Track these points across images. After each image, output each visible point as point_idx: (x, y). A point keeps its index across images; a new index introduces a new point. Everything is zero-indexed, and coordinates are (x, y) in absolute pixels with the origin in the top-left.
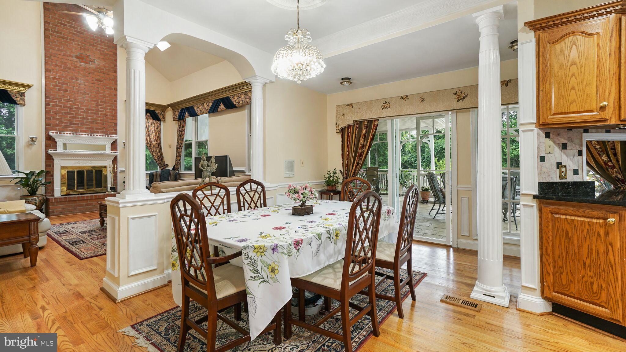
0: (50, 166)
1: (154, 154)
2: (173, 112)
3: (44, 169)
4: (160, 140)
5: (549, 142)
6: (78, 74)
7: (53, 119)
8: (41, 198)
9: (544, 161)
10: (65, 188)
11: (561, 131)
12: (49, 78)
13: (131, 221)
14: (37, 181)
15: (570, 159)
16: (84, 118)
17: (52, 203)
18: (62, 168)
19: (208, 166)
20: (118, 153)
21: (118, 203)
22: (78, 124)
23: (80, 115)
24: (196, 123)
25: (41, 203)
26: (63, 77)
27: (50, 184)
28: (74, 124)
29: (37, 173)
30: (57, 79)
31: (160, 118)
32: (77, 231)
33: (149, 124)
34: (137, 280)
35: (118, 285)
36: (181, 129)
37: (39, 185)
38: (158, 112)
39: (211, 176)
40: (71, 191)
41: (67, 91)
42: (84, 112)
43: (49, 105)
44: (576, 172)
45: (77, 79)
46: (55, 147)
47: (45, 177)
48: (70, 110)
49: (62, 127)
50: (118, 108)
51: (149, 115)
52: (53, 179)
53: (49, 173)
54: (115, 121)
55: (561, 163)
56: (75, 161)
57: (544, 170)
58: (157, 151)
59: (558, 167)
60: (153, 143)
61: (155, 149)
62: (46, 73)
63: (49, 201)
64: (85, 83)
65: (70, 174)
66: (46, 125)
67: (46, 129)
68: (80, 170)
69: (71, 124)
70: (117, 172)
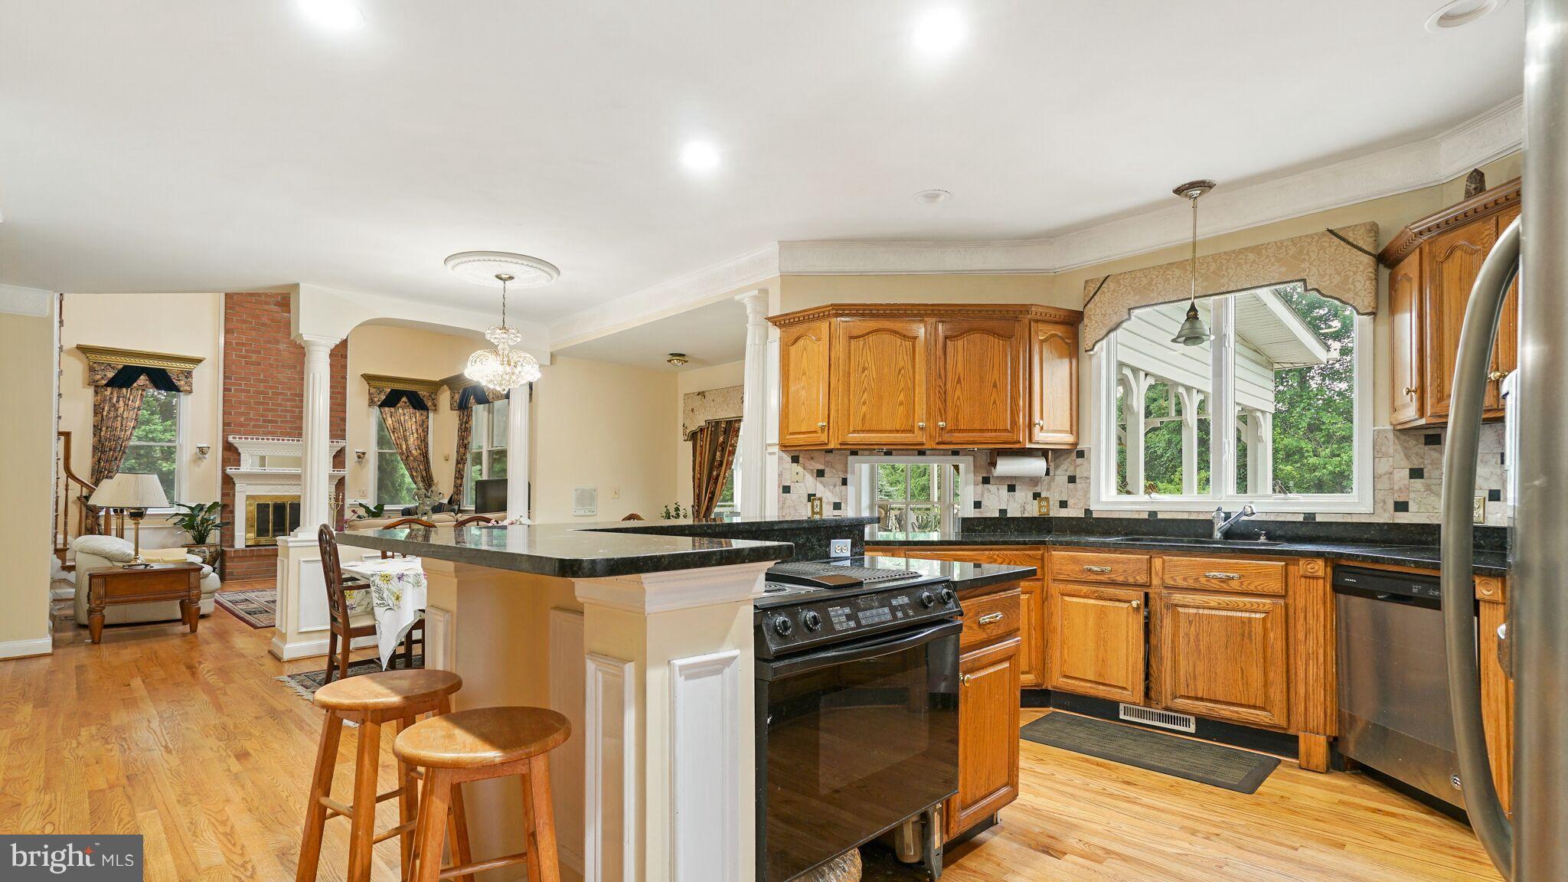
0: (228, 495)
1: (414, 474)
2: (451, 394)
3: (218, 499)
4: (426, 446)
5: (795, 467)
6: (279, 333)
7: (236, 413)
8: (212, 549)
9: (789, 492)
10: (252, 535)
11: (816, 454)
12: (231, 343)
13: (303, 565)
14: (208, 520)
15: (829, 489)
16: (287, 411)
17: (230, 558)
18: (248, 497)
19: (426, 496)
20: (346, 472)
21: (287, 542)
22: (276, 422)
23: (280, 405)
24: (491, 415)
25: (213, 558)
26: (254, 340)
27: (227, 526)
28: (270, 421)
29: (207, 506)
30: (243, 344)
31: (426, 406)
32: (262, 600)
33: (407, 418)
34: (310, 640)
35: (285, 642)
36: (463, 426)
37: (210, 527)
38: (423, 393)
39: (431, 512)
40: (263, 540)
41: (259, 364)
42: (288, 400)
43: (230, 390)
44: (837, 506)
45: (277, 342)
46: (237, 463)
47: (221, 514)
48: (264, 398)
49: (250, 428)
50: (348, 391)
51: (407, 400)
52: (233, 517)
53: (226, 508)
54: (342, 414)
55: (814, 495)
56: (270, 487)
57: (788, 502)
58: (421, 467)
59: (809, 500)
60: (414, 452)
61: (415, 465)
62: (227, 336)
63: (226, 555)
64: (291, 349)
65: (262, 508)
66: (225, 424)
67: (224, 431)
68: (279, 502)
69: (264, 421)
70: (343, 505)
